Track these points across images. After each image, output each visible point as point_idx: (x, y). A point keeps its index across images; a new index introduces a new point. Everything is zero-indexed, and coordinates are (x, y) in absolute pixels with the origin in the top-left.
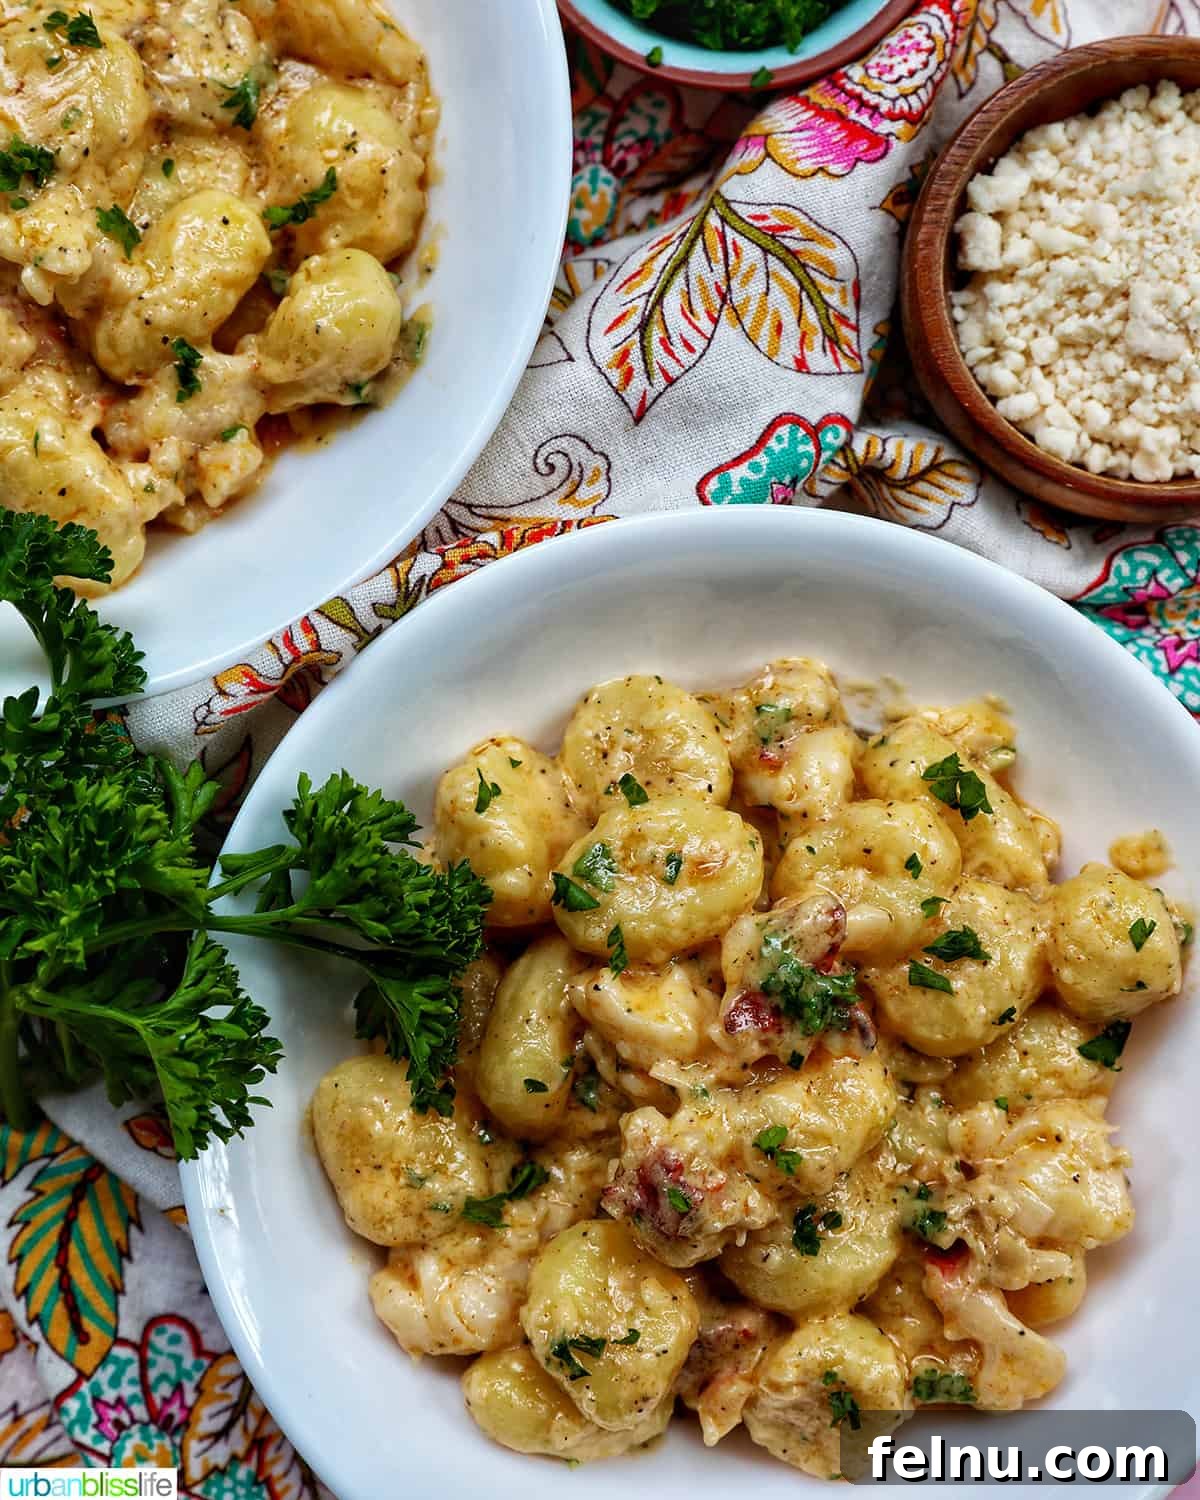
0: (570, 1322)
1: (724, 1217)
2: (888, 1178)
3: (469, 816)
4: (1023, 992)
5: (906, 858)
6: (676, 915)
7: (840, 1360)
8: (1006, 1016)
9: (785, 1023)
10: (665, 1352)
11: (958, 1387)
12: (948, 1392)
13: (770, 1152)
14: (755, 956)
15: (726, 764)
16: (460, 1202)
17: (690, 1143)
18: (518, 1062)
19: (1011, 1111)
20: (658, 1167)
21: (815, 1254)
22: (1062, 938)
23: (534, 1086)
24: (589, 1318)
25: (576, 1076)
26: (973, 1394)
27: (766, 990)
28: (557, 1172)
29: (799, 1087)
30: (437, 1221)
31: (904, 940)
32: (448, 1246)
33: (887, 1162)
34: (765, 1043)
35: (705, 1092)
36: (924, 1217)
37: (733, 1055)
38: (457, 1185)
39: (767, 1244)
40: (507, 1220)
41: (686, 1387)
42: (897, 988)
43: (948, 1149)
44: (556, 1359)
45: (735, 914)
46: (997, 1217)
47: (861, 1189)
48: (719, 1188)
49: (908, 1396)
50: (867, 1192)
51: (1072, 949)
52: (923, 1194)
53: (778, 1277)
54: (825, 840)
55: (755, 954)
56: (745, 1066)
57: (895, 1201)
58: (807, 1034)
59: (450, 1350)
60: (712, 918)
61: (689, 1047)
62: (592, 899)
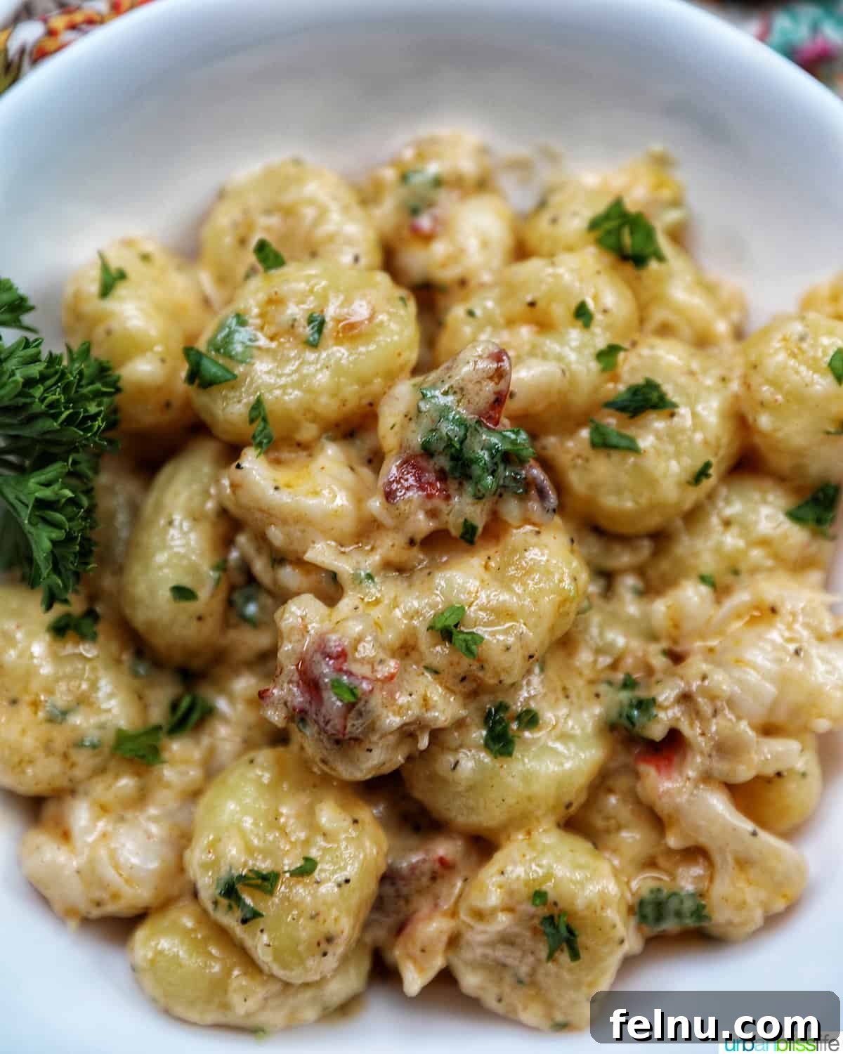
0: (235, 857)
1: (400, 711)
2: (588, 673)
3: (93, 305)
4: (718, 447)
5: (574, 305)
6: (323, 378)
7: (548, 876)
8: (701, 474)
9: (453, 485)
10: (347, 881)
11: (688, 905)
12: (678, 914)
13: (447, 635)
14: (414, 415)
15: (371, 235)
16: (109, 737)
17: (356, 628)
18: (161, 567)
19: (719, 589)
20: (318, 657)
21: (510, 754)
22: (755, 380)
23: (182, 593)
24: (261, 851)
25: (232, 588)
26: (705, 912)
27: (427, 451)
28: (222, 704)
29: (475, 563)
30: (84, 760)
31: (580, 399)
32: (101, 789)
33: (584, 657)
34: (432, 514)
35: (370, 577)
36: (631, 706)
37: (396, 529)
38: (103, 718)
39: (456, 750)
40: (166, 755)
41: (379, 934)
42: (579, 456)
43: (653, 637)
44: (224, 902)
45: (391, 377)
46: (713, 698)
47: (559, 685)
48: (391, 677)
49: (633, 922)
50: (564, 689)
51: (766, 391)
52: (629, 684)
53: (471, 788)
54: (486, 304)
55: (413, 413)
56: (412, 542)
57: (597, 696)
58: (479, 497)
59: (111, 908)
60: (364, 382)
61: (348, 524)
62: (227, 370)
